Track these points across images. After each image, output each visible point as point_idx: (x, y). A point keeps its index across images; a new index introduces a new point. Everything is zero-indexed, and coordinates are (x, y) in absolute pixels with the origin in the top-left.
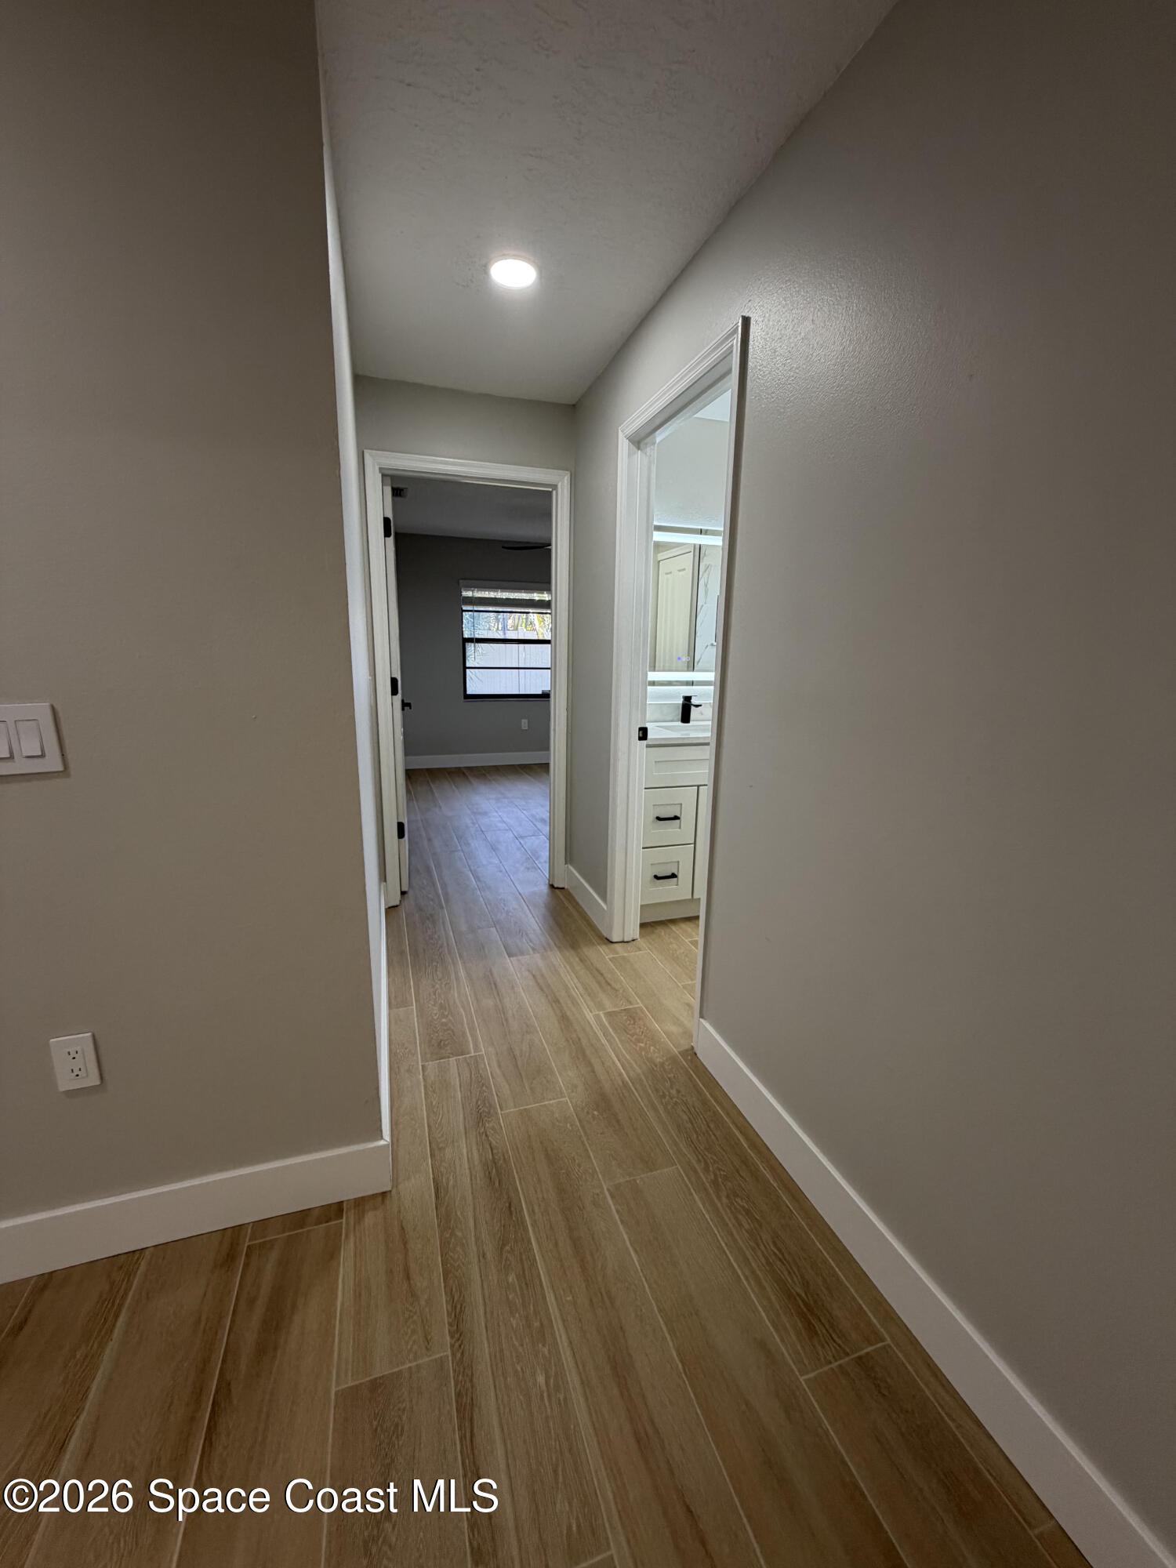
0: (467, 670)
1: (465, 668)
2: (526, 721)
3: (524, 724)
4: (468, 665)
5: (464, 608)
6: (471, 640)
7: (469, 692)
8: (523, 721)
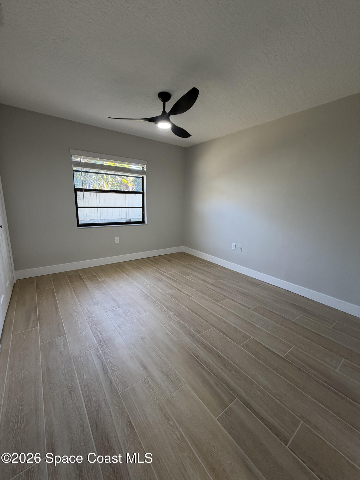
0: (79, 209)
1: (77, 207)
2: (118, 238)
3: (117, 240)
4: (79, 206)
5: (75, 168)
6: (81, 190)
7: (80, 222)
8: (116, 238)
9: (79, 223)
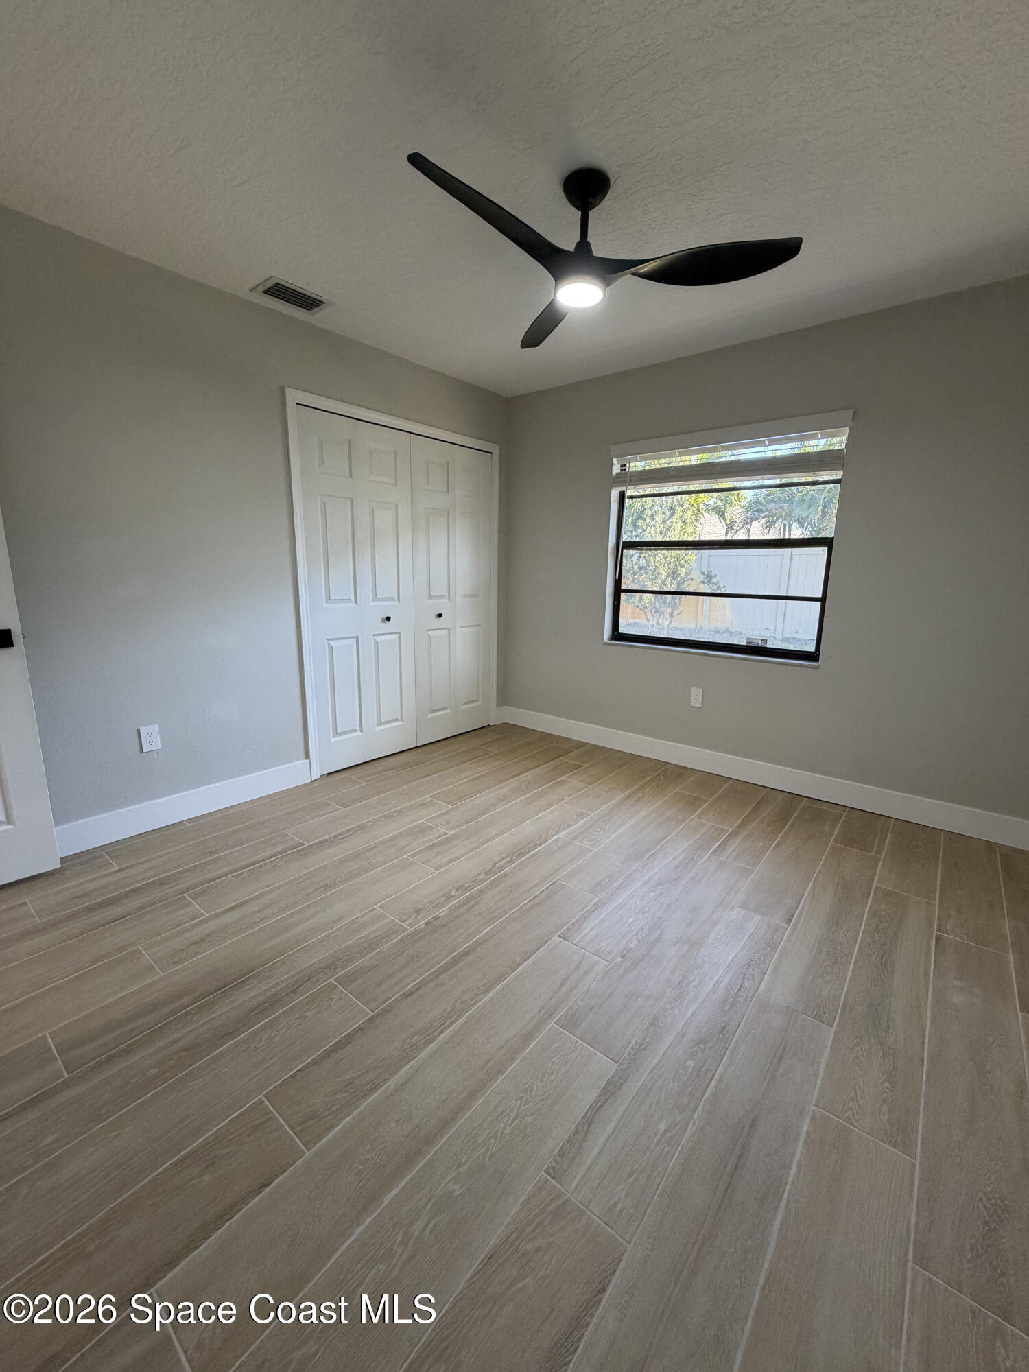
0: (622, 593)
1: (619, 589)
7: (621, 629)
8: (694, 690)
9: (620, 632)
